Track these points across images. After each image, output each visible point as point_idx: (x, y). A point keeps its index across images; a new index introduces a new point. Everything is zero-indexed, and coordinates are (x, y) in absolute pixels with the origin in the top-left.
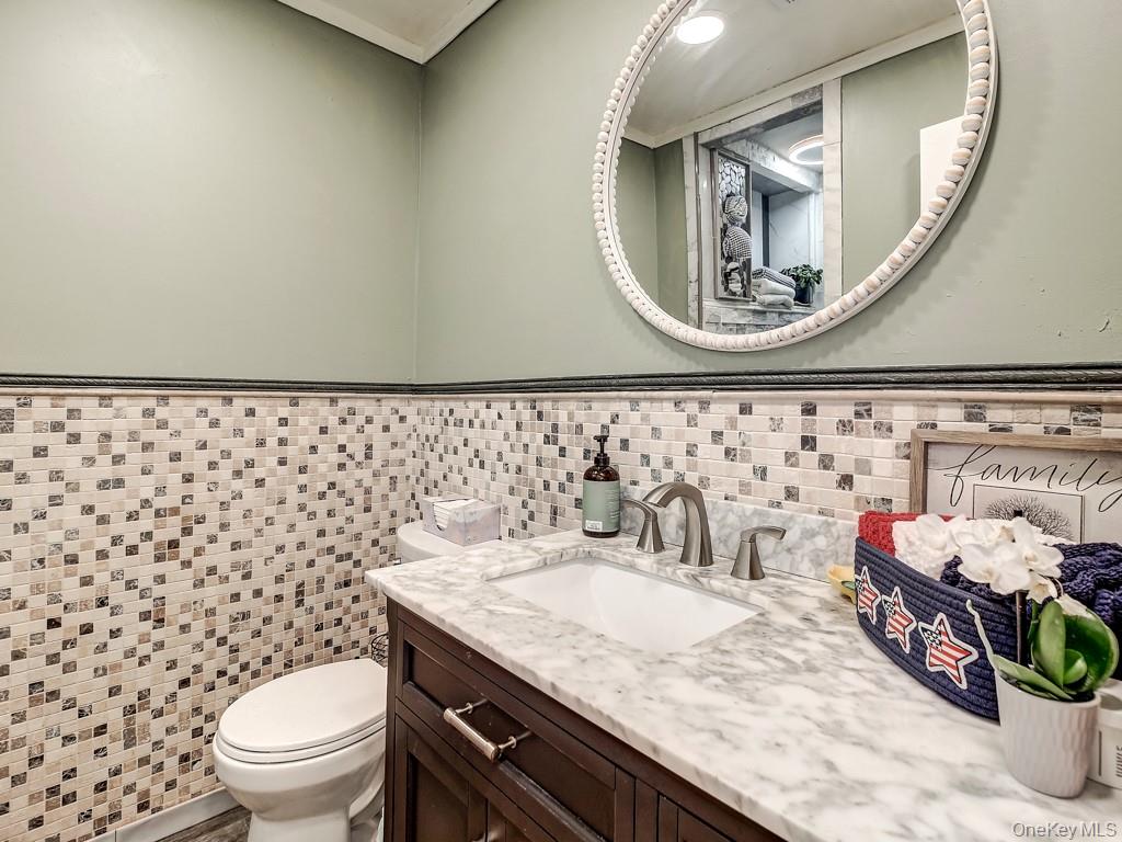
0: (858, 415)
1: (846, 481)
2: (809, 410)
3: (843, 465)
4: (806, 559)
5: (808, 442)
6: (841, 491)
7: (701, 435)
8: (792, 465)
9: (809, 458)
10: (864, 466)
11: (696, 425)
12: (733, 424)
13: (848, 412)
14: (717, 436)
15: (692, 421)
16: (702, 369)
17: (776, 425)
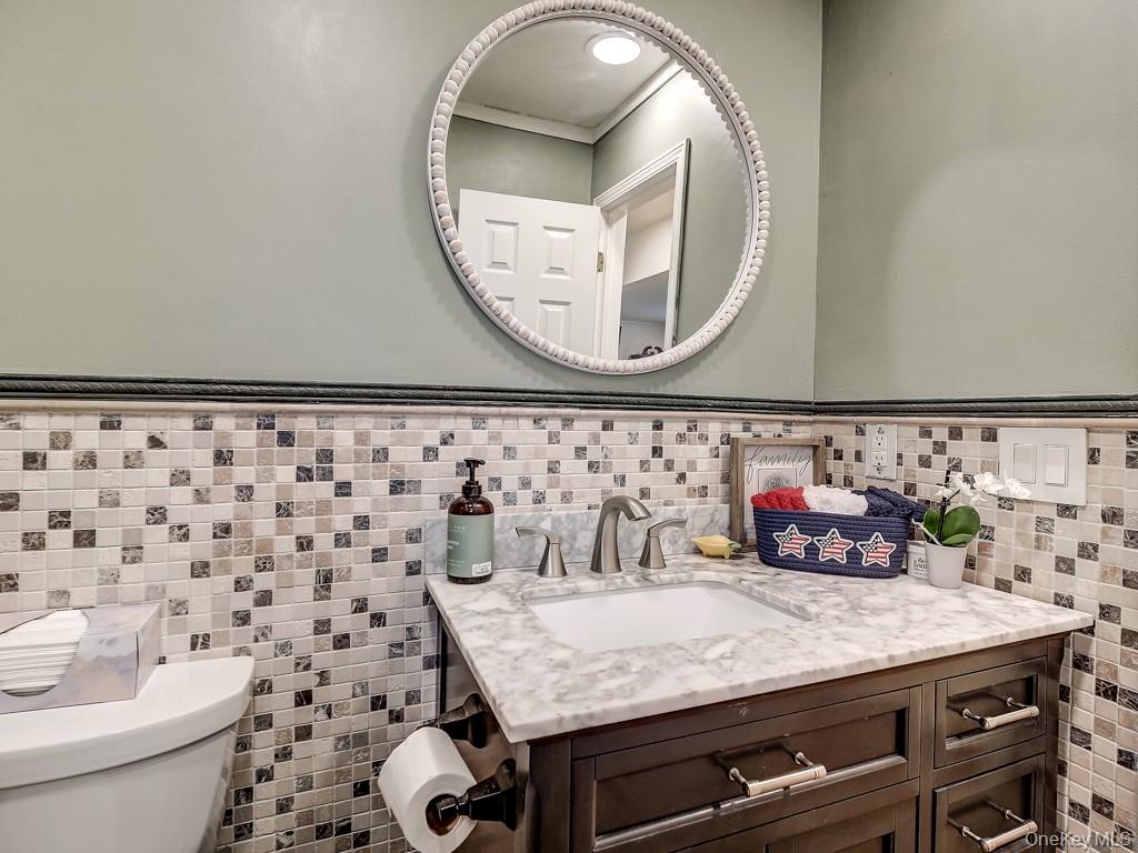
0: (689, 429)
1: (682, 477)
2: (658, 426)
3: (679, 467)
4: (666, 541)
5: (657, 451)
6: (678, 485)
7: (564, 452)
8: (645, 471)
9: (658, 463)
10: (692, 465)
11: (558, 442)
12: (595, 439)
13: (682, 427)
14: (580, 452)
15: (553, 438)
16: (561, 387)
17: (633, 438)
